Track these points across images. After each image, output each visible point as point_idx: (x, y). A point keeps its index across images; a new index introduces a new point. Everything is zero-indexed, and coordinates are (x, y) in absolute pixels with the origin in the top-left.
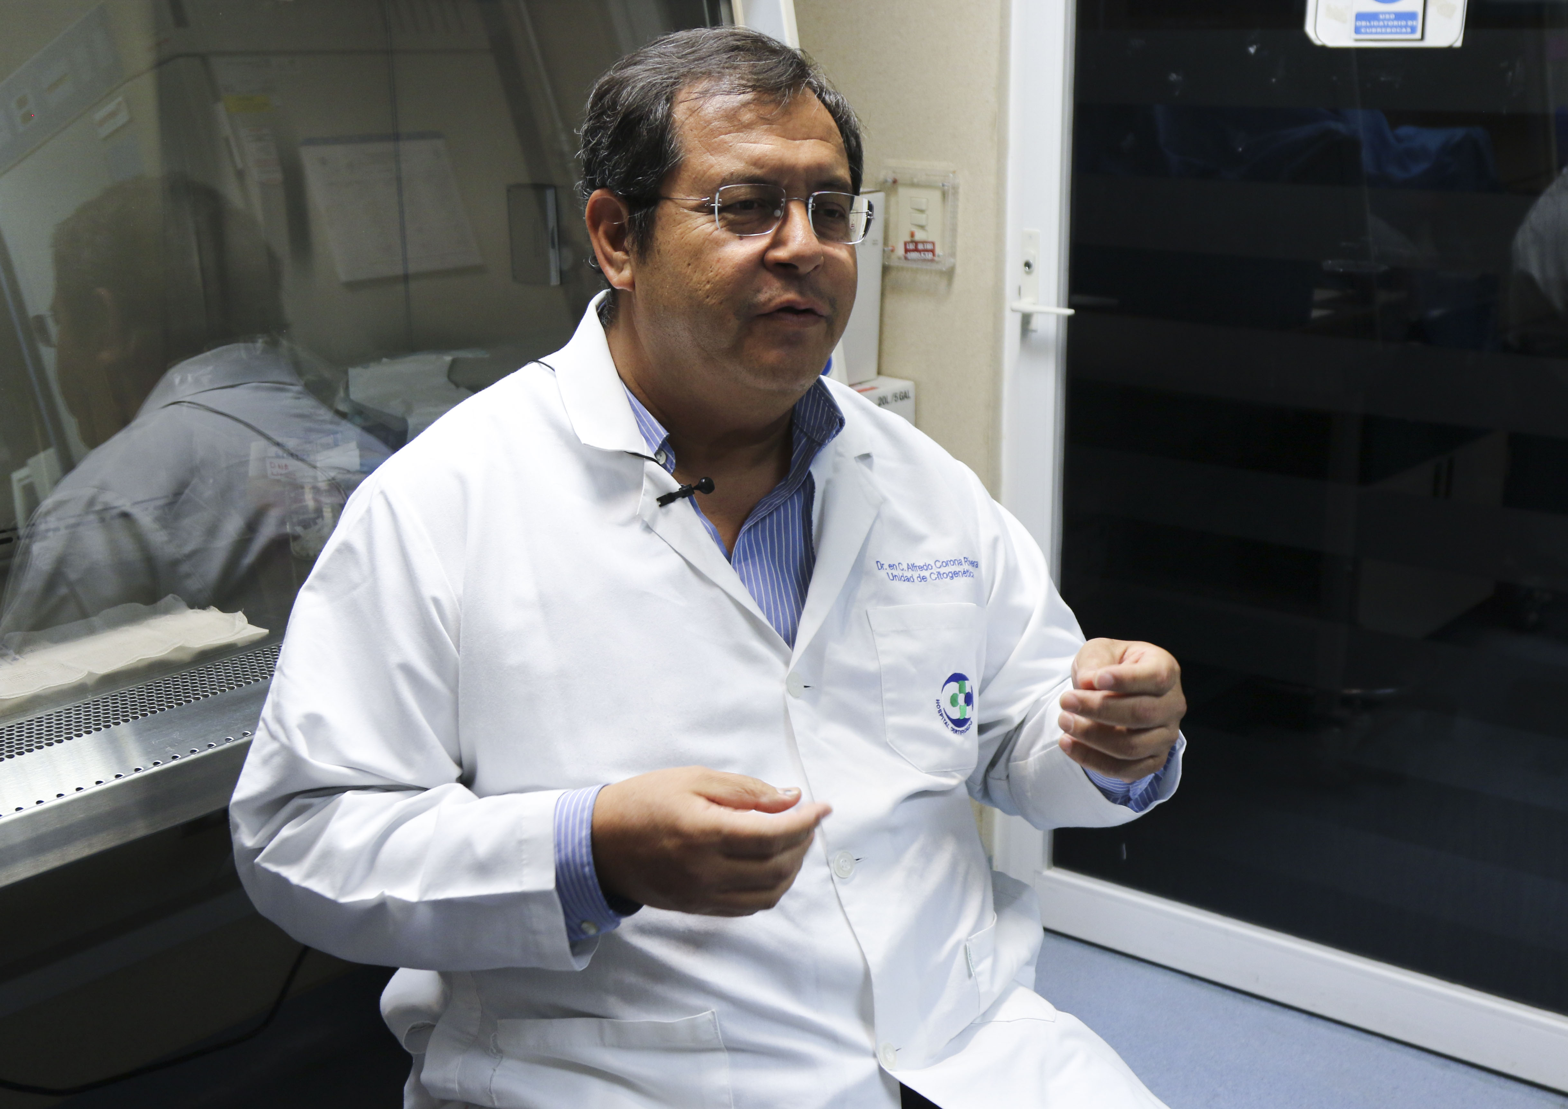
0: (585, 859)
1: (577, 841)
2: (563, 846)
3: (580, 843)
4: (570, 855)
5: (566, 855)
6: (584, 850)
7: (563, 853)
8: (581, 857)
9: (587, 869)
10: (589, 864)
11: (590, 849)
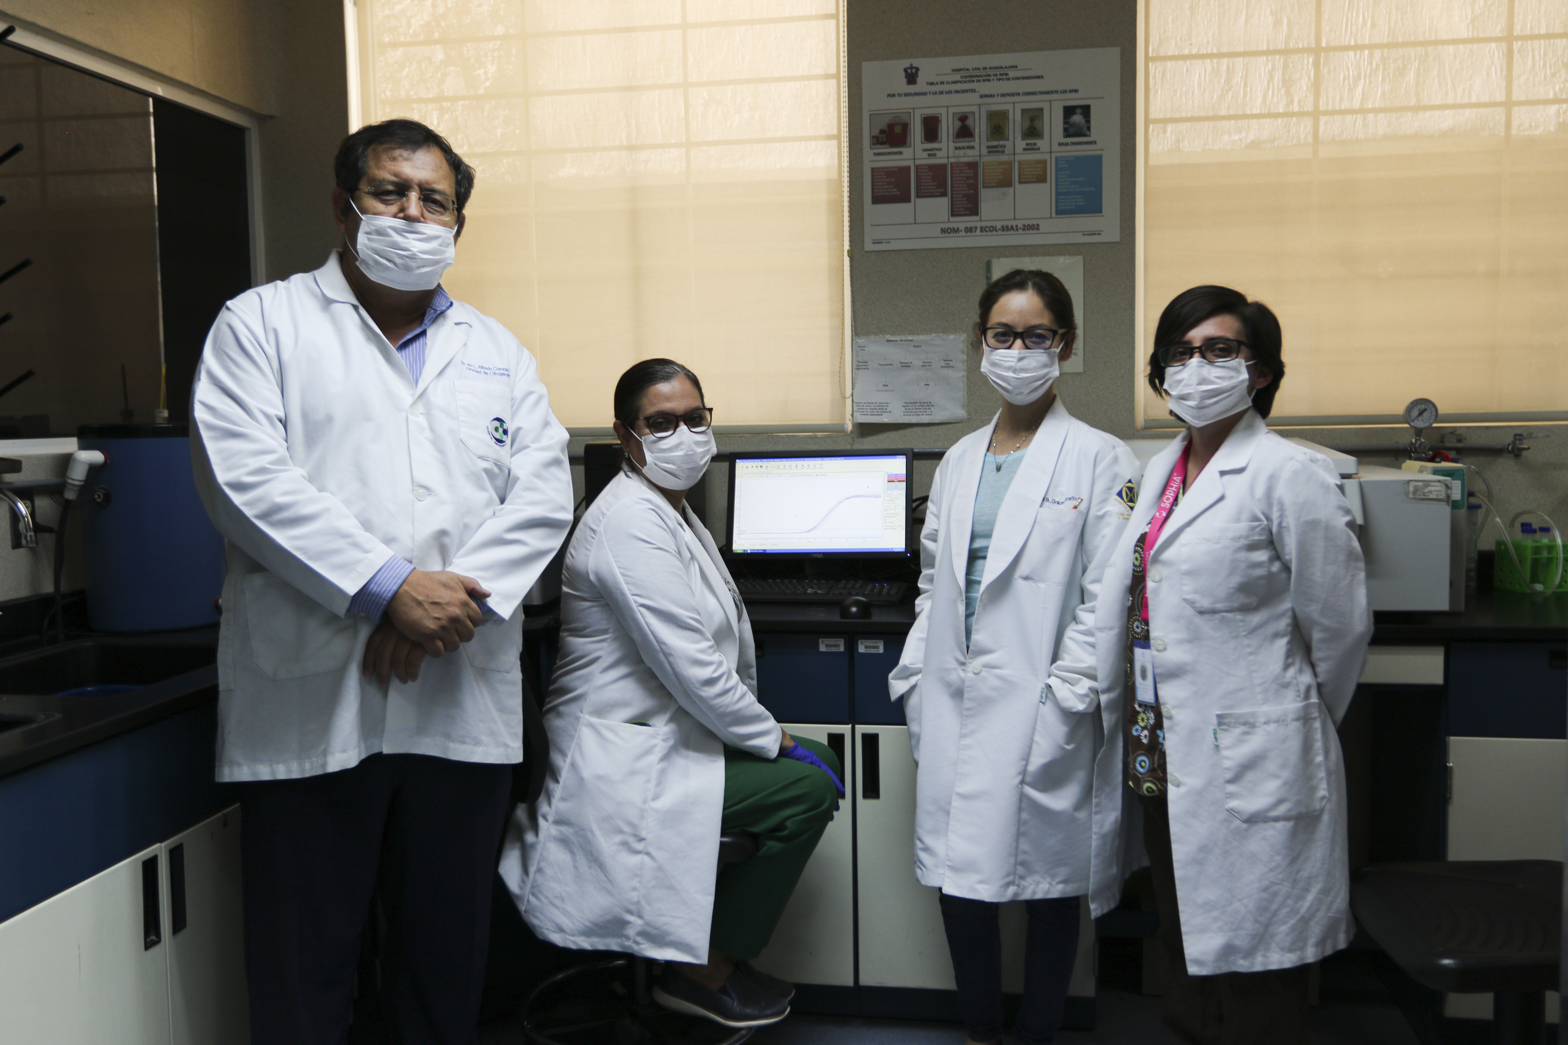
0: (387, 598)
1: (389, 589)
2: (381, 586)
3: (390, 591)
4: (382, 591)
5: (380, 591)
6: (390, 595)
7: (379, 589)
8: (386, 596)
9: (385, 602)
10: (387, 601)
11: (392, 596)
